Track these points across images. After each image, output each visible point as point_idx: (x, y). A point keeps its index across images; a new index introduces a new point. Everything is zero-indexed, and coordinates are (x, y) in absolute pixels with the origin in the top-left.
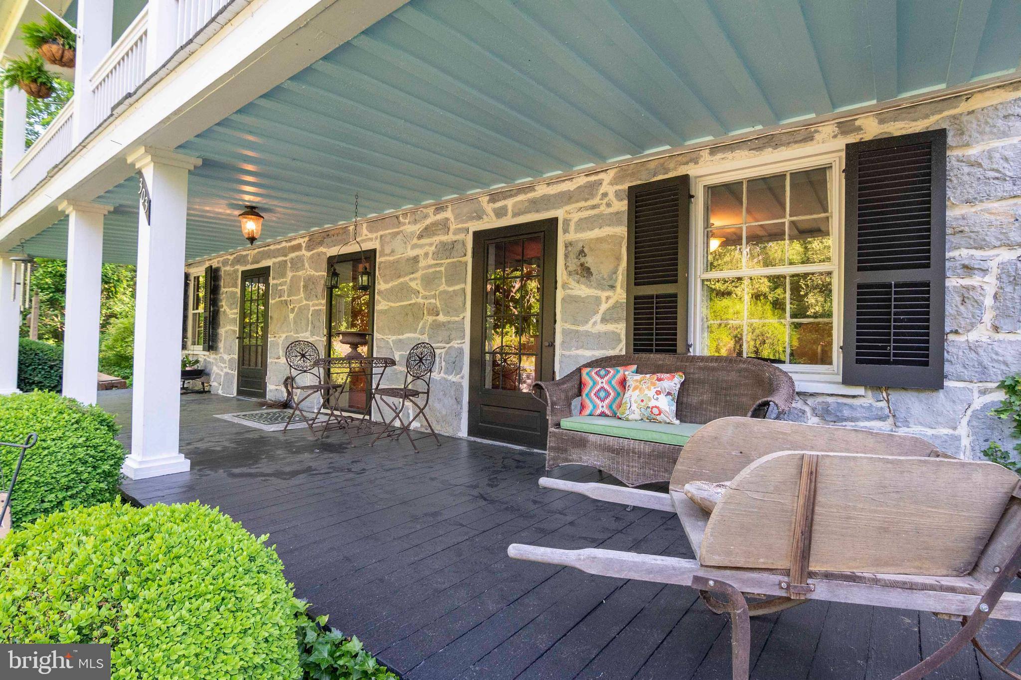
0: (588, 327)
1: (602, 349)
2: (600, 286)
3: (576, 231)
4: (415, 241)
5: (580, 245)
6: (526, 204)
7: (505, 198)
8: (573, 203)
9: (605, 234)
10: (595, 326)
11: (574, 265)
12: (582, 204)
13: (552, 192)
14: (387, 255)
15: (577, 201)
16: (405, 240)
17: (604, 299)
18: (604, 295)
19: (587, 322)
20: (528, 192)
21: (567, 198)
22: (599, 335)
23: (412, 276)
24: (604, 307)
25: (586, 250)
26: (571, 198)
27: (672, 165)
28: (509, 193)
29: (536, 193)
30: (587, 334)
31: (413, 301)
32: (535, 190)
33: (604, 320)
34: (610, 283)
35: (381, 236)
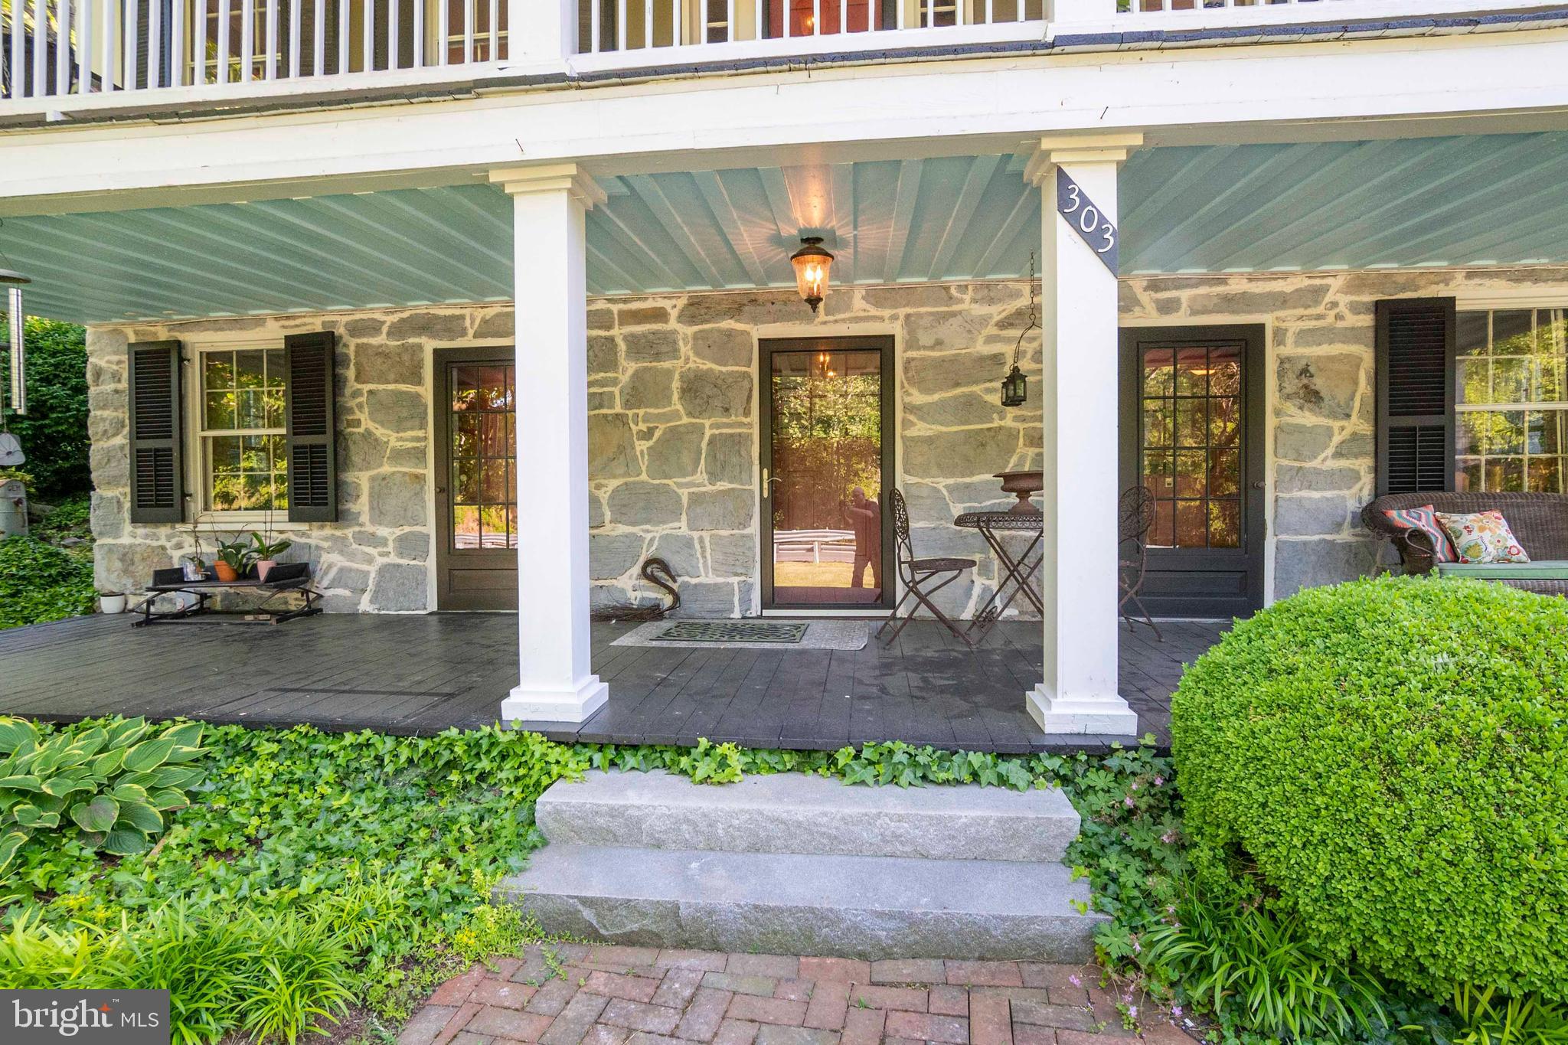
0: (1315, 463)
1: (1334, 489)
2: (1333, 415)
3: (1297, 344)
4: (995, 331)
5: (1304, 362)
6: (1215, 300)
7: (1177, 288)
8: (1289, 308)
9: (1337, 352)
10: (1325, 461)
11: (1292, 385)
12: (1301, 311)
13: (1257, 290)
14: (925, 348)
15: (1295, 307)
16: (968, 327)
17: (1336, 431)
18: (1336, 425)
19: (1315, 458)
20: (1214, 285)
21: (1282, 301)
22: (1331, 473)
23: (988, 385)
24: (1337, 439)
25: (1312, 369)
26: (1285, 301)
27: (1422, 283)
28: (1185, 282)
29: (1228, 287)
30: (1317, 472)
31: (995, 424)
32: (1226, 284)
33: (1338, 454)
34: (1347, 411)
35: (908, 316)
